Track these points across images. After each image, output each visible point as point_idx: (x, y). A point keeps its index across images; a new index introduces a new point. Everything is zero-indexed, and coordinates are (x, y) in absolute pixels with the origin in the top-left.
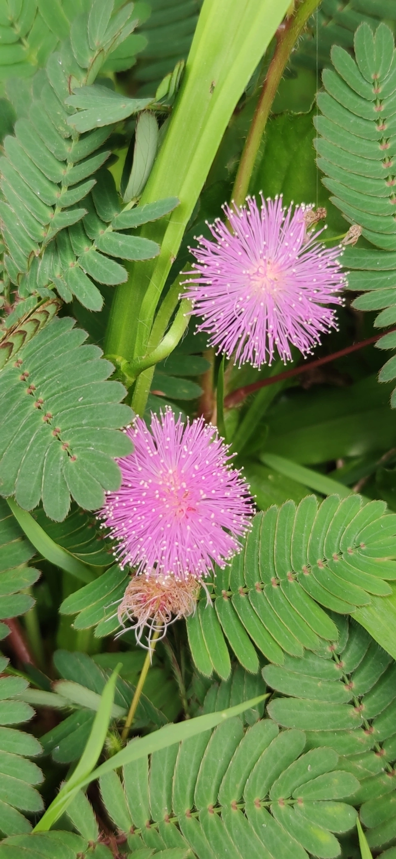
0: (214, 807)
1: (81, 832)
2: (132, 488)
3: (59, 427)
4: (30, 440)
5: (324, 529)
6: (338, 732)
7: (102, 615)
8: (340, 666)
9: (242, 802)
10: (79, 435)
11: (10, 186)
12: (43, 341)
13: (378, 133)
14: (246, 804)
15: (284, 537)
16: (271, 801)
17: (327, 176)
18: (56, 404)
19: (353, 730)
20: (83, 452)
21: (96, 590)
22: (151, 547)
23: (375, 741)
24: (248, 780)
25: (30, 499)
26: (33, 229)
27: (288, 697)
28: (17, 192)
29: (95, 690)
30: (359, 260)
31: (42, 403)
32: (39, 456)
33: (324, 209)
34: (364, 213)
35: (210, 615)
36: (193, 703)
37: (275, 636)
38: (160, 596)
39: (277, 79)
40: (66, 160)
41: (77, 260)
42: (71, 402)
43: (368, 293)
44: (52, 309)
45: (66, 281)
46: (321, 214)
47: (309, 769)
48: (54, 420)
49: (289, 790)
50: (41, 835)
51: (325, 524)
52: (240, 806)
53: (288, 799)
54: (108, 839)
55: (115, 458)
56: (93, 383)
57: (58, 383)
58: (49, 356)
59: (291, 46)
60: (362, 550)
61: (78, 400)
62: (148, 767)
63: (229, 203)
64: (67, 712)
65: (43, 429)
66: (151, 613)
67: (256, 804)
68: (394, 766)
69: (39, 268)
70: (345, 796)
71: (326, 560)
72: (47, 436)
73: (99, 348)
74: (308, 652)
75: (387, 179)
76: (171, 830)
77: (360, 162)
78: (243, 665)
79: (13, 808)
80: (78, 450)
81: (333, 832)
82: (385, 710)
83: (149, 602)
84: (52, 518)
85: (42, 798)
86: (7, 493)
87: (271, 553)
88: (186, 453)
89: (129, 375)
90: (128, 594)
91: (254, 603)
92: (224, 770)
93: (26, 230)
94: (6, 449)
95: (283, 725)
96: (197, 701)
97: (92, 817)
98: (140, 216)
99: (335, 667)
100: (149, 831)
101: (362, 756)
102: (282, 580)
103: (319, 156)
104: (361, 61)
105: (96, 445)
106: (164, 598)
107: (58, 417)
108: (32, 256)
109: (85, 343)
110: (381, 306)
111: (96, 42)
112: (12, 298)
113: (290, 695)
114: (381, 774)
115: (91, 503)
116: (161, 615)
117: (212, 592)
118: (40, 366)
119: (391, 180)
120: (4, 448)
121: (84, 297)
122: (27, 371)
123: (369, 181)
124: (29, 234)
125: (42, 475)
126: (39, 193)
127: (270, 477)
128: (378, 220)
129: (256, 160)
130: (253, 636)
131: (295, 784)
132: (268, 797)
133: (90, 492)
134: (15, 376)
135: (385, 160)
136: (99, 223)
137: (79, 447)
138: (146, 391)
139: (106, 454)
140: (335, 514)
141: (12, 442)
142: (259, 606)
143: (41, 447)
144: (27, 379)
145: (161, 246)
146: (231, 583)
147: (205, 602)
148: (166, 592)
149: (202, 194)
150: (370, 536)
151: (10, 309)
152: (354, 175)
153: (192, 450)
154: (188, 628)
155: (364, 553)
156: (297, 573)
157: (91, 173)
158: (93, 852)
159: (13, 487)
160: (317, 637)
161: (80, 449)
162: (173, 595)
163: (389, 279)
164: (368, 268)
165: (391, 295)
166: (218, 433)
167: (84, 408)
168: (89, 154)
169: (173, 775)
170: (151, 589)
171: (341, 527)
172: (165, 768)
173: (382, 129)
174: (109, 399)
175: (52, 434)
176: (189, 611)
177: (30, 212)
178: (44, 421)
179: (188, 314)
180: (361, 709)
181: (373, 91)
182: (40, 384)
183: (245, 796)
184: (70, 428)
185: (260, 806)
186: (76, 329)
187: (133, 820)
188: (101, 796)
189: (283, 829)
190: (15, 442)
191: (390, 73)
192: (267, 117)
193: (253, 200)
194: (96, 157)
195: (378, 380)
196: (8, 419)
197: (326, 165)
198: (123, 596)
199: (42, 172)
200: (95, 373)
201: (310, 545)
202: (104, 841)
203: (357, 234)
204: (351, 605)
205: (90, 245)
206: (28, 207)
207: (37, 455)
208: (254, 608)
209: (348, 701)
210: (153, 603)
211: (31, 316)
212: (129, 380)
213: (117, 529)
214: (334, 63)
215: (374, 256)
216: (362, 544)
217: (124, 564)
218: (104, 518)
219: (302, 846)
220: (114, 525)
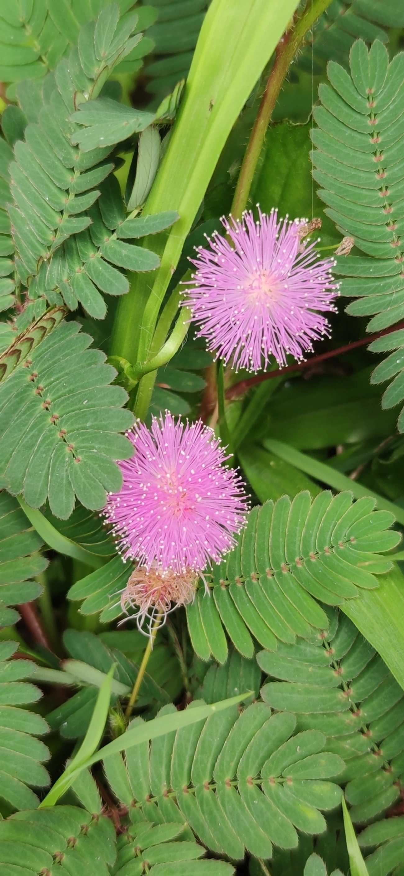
0: (209, 784)
1: (85, 806)
2: (132, 488)
3: (64, 429)
4: (37, 440)
5: (317, 523)
6: (328, 715)
7: (107, 601)
8: (330, 653)
9: (235, 779)
10: (83, 438)
11: (21, 192)
12: (51, 343)
13: (372, 145)
14: (239, 782)
15: (279, 530)
16: (262, 779)
17: (323, 188)
18: (62, 406)
19: (341, 712)
20: (87, 454)
21: (101, 578)
22: (150, 545)
23: (362, 723)
24: (241, 759)
25: (37, 497)
26: (42, 233)
27: (280, 681)
28: (27, 197)
29: (101, 669)
30: (352, 267)
31: (49, 404)
32: (46, 456)
33: (319, 219)
34: (358, 223)
35: (209, 603)
36: (194, 682)
37: (269, 624)
38: (160, 587)
39: (276, 90)
40: (73, 167)
41: (83, 266)
42: (76, 404)
43: (361, 299)
44: (58, 316)
45: (73, 286)
46: (317, 224)
47: (298, 750)
48: (60, 422)
49: (279, 770)
50: (47, 810)
51: (318, 518)
52: (233, 784)
53: (278, 777)
54: (111, 811)
55: (117, 460)
56: (97, 387)
57: (64, 386)
58: (56, 358)
59: (290, 59)
60: (352, 544)
61: (83, 403)
62: (149, 745)
63: (227, 216)
64: (75, 689)
65: (50, 431)
66: (152, 603)
67: (249, 782)
68: (380, 746)
69: (48, 272)
70: (332, 776)
71: (317, 553)
72: (53, 437)
73: (103, 353)
74: (300, 639)
75: (381, 189)
76: (170, 805)
77: (355, 173)
78: (239, 650)
79: (22, 783)
80: (82, 452)
81: (320, 809)
82: (372, 695)
83: (149, 592)
84: (58, 516)
85: (49, 773)
86: (16, 492)
87: (266, 544)
88: (184, 457)
89: (132, 378)
90: (131, 584)
91: (249, 592)
92: (220, 750)
93: (35, 234)
94: (15, 448)
95: (275, 708)
96: (197, 680)
97: (96, 792)
98: (143, 227)
99: (326, 654)
100: (149, 805)
101: (350, 737)
102: (276, 571)
103: (315, 168)
104: (356, 76)
105: (99, 448)
106: (164, 588)
107: (63, 419)
108: (41, 261)
109: (90, 347)
110: (374, 311)
111: (102, 53)
112: (23, 298)
113: (283, 679)
114: (368, 753)
115: (94, 503)
116: (161, 604)
117: (211, 581)
118: (48, 367)
119: (385, 190)
120: (13, 447)
121: (89, 305)
122: (36, 372)
123: (364, 192)
124: (38, 238)
125: (49, 475)
126: (47, 199)
127: (272, 463)
128: (372, 229)
129: (257, 166)
130: (248, 623)
131: (285, 763)
132: (260, 775)
133: (93, 493)
134: (24, 376)
135: (379, 171)
136: (104, 230)
137: (83, 449)
139: (108, 456)
140: (327, 509)
141: (20, 442)
142: (255, 595)
143: (47, 447)
144: (35, 379)
145: (161, 257)
146: (228, 573)
147: (203, 590)
148: (166, 583)
149: (206, 195)
150: (360, 531)
151: (21, 308)
152: (349, 186)
153: (188, 455)
154: (187, 614)
155: (354, 547)
156: (291, 565)
157: (96, 184)
158: (97, 824)
159: (21, 486)
160: (309, 625)
161: (84, 451)
162: (172, 586)
163: (382, 285)
164: (361, 275)
165: (383, 301)
167: (88, 411)
168: (94, 165)
169: (172, 753)
170: (151, 581)
171: (333, 522)
172: (165, 746)
173: (377, 142)
174: (112, 403)
175: (58, 436)
176: (188, 599)
177: (39, 217)
178: (50, 422)
179: (187, 322)
180: (349, 693)
181: (367, 105)
182: (48, 385)
183: (238, 774)
184: (75, 431)
185: (252, 783)
186: (81, 333)
187: (134, 795)
188: (104, 772)
189: (273, 806)
190: (24, 442)
191: (384, 88)
192: (267, 125)
193: (249, 214)
194: (101, 168)
195: (370, 382)
196: (17, 419)
197: (322, 176)
198: (126, 586)
199: (51, 178)
200: (99, 378)
201: (303, 539)
202: (107, 814)
203: (349, 246)
204: (340, 597)
205: (96, 252)
206: (37, 211)
207: (44, 455)
208: (250, 597)
209: (337, 686)
210: (153, 594)
211: (38, 323)
212: (133, 382)
213: (118, 526)
214: (330, 78)
215: (367, 265)
216: (352, 538)
217: (126, 558)
218: (107, 516)
219: (289, 822)
220: (115, 523)
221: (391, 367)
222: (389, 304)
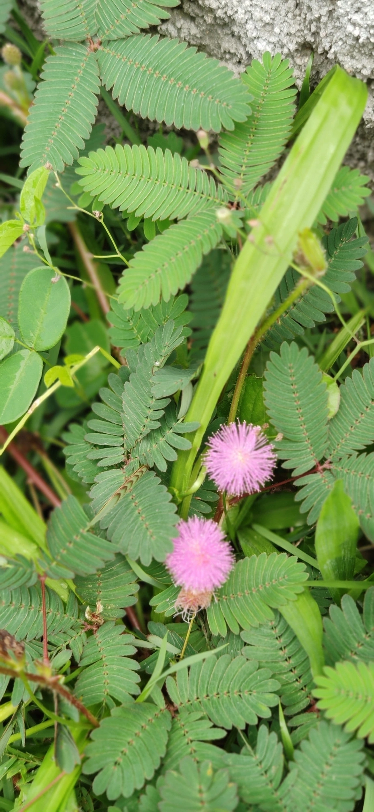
0: (216, 694)
1: (157, 704)
2: (179, 552)
3: (147, 523)
4: (135, 528)
5: (269, 568)
6: (275, 662)
7: (168, 606)
8: (275, 631)
9: (228, 692)
10: (156, 527)
11: (128, 407)
12: (141, 482)
13: (292, 389)
14: (230, 693)
15: (251, 572)
16: (241, 692)
17: (269, 409)
18: (146, 512)
19: (281, 661)
20: (158, 535)
21: (165, 595)
23: (291, 666)
24: (231, 682)
25: (134, 555)
26: (138, 427)
27: (252, 645)
28: (131, 410)
30: (284, 446)
31: (140, 511)
32: (138, 536)
33: (266, 425)
34: (286, 426)
35: (217, 607)
37: (246, 618)
38: (193, 599)
40: (152, 397)
41: (157, 444)
42: (153, 511)
43: (289, 460)
44: (144, 470)
45: (152, 454)
47: (258, 678)
48: (145, 520)
49: (249, 687)
50: (139, 704)
51: (270, 566)
52: (227, 694)
53: (249, 691)
54: (170, 708)
55: (171, 538)
56: (163, 503)
57: (148, 502)
58: (144, 488)
61: (156, 511)
62: (188, 675)
64: (153, 650)
65: (141, 524)
66: (189, 607)
69: (140, 446)
70: (274, 690)
71: (269, 583)
72: (142, 527)
73: (165, 486)
74: (261, 625)
75: (297, 409)
76: (197, 704)
77: (285, 402)
78: (232, 631)
79: (127, 692)
81: (268, 706)
82: (295, 653)
83: (188, 601)
84: (144, 565)
85: (139, 688)
86: (125, 553)
87: (245, 578)
89: (179, 498)
90: (179, 597)
91: (237, 602)
92: (221, 678)
93: (134, 427)
94: (124, 532)
95: (249, 658)
97: (162, 698)
98: (185, 428)
99: (273, 632)
100: (188, 705)
101: (285, 673)
102: (249, 592)
103: (265, 400)
104: (284, 358)
105: (163, 533)
106: (195, 599)
107: (147, 518)
108: (137, 441)
109: (160, 484)
110: (295, 466)
111: (166, 343)
112: (128, 458)
114: (294, 682)
115: (161, 559)
116: (194, 607)
117: (218, 596)
118: (140, 493)
119: (299, 410)
121: (159, 464)
122: (134, 495)
123: (289, 411)
124: (136, 429)
125: (140, 545)
126: (140, 411)
127: (256, 537)
128: (293, 428)
130: (237, 618)
131: (252, 684)
132: (240, 690)
133: (160, 554)
134: (128, 497)
135: (296, 401)
136: (167, 427)
139: (167, 536)
140: (274, 562)
142: (239, 603)
143: (139, 532)
145: (192, 443)
146: (226, 593)
147: (214, 601)
148: (195, 597)
150: (290, 573)
151: (127, 463)
152: (282, 408)
154: (207, 612)
155: (286, 580)
156: (257, 589)
157: (162, 407)
158: (162, 713)
159: (127, 550)
160: (265, 618)
161: (156, 534)
162: (199, 598)
163: (299, 454)
164: (289, 449)
165: (299, 461)
167: (158, 514)
169: (199, 680)
170: (188, 596)
171: (277, 568)
172: (196, 676)
173: (294, 388)
174: (169, 512)
175: (144, 526)
176: (207, 605)
177: (136, 419)
178: (141, 520)
179: (205, 472)
180: (285, 652)
181: (289, 371)
182: (140, 501)
183: (230, 690)
184: (152, 524)
185: (236, 694)
186: (155, 477)
187: (181, 700)
188: (166, 688)
189: (246, 705)
190: (128, 529)
191: (297, 363)
192: (245, 376)
196: (125, 518)
197: (268, 404)
198: (177, 598)
199: (142, 400)
200: (164, 499)
201: (262, 576)
202: (168, 709)
203: (281, 437)
204: (279, 604)
205: (163, 438)
206: (135, 416)
208: (237, 604)
209: (279, 648)
210: (190, 602)
211: (136, 473)
212: (180, 500)
214: (271, 359)
215: (291, 444)
216: (285, 576)
217: (177, 585)
219: (254, 712)
221: (304, 493)
222: (303, 462)
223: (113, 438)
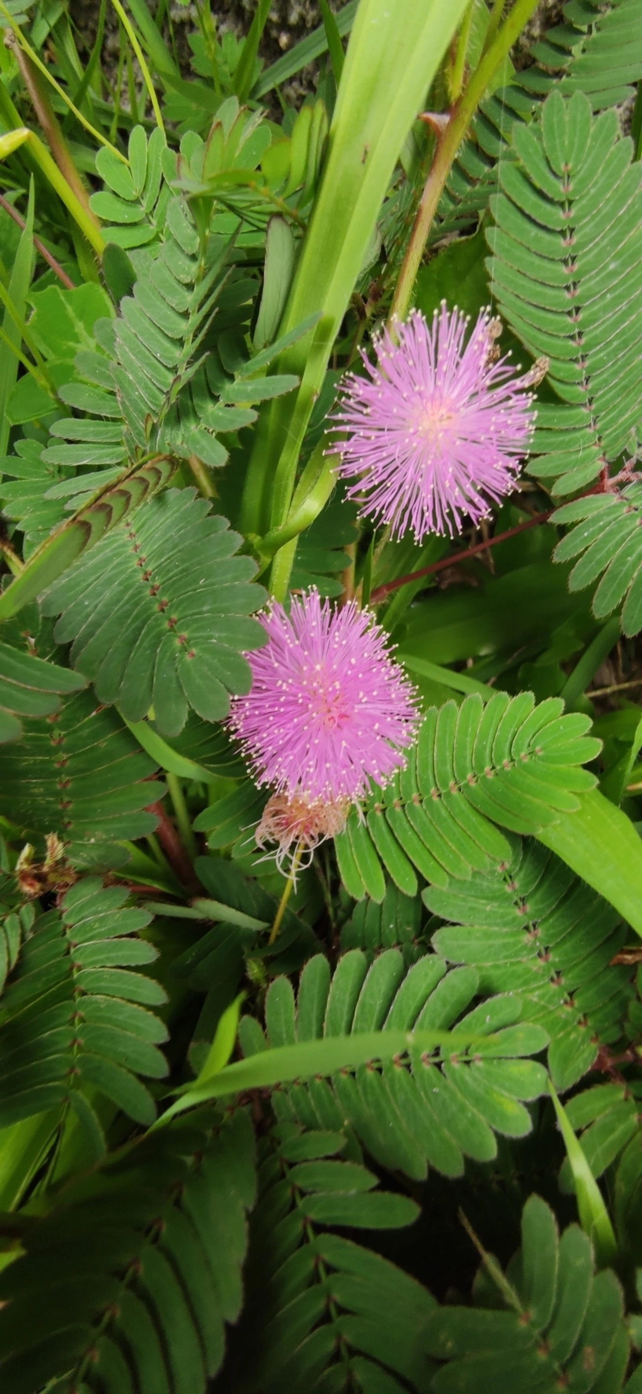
0: (373, 1061)
2: (267, 690)
3: (174, 616)
4: (140, 633)
5: (491, 731)
8: (513, 888)
9: (407, 1058)
10: (198, 625)
11: (127, 350)
13: (562, 250)
14: (411, 1060)
16: (442, 1057)
18: (172, 589)
19: (527, 958)
20: (203, 646)
22: (293, 767)
23: (552, 969)
25: (140, 708)
26: (152, 397)
27: (454, 924)
28: (136, 356)
31: (157, 589)
32: (150, 653)
35: (362, 833)
37: (436, 855)
38: (305, 818)
40: (189, 311)
41: (200, 422)
42: (190, 585)
43: (544, 456)
44: (164, 468)
47: (487, 1021)
48: (169, 608)
49: (463, 1046)
51: (493, 726)
52: (404, 1064)
53: (462, 1055)
55: (244, 653)
56: (217, 560)
57: (177, 565)
58: (169, 537)
59: (453, 150)
60: (537, 756)
61: (198, 583)
62: (295, 1009)
65: (156, 620)
66: (295, 837)
67: (424, 1060)
68: (573, 996)
69: (158, 435)
70: (532, 1051)
71: (494, 768)
72: (160, 628)
73: (225, 518)
78: (399, 887)
80: (195, 645)
81: (521, 1099)
83: (291, 825)
87: (430, 761)
89: (263, 554)
90: (267, 816)
91: (411, 817)
95: (451, 961)
99: (507, 889)
102: (444, 791)
103: (492, 280)
104: (549, 144)
105: (220, 637)
106: (309, 820)
107: (174, 604)
108: (150, 422)
109: (209, 514)
110: (558, 472)
113: (456, 922)
114: (559, 1006)
115: (214, 711)
116: (307, 838)
117: (366, 806)
118: (159, 547)
122: (144, 555)
123: (550, 315)
125: (153, 677)
126: (158, 355)
128: (559, 364)
130: (411, 855)
132: (438, 1051)
133: (212, 698)
134: (130, 562)
136: (226, 380)
137: (198, 640)
138: (285, 582)
139: (233, 648)
140: (504, 715)
141: (119, 638)
142: (418, 820)
143: (153, 641)
144: (143, 564)
145: (301, 380)
146: (385, 795)
147: (356, 817)
148: (312, 813)
150: (547, 740)
152: (533, 307)
154: (337, 847)
155: (542, 759)
156: (461, 784)
159: (119, 692)
160: (487, 857)
161: (199, 642)
162: (320, 816)
163: (566, 440)
165: (568, 459)
166: (375, 619)
167: (206, 591)
169: (324, 1020)
170: (294, 811)
171: (512, 730)
172: (315, 1007)
173: (570, 244)
174: (235, 579)
175: (166, 625)
176: (338, 830)
177: (150, 379)
178: (158, 610)
179: (335, 470)
180: (536, 935)
181: (561, 188)
182: (157, 567)
184: (187, 617)
185: (428, 1062)
186: (198, 500)
189: (459, 1095)
191: (585, 160)
195: (553, 559)
197: (500, 291)
198: (261, 818)
199: (162, 329)
200: (220, 549)
201: (475, 751)
203: (539, 373)
206: (147, 372)
207: (148, 652)
208: (412, 823)
209: (521, 927)
210: (296, 826)
211: (136, 473)
212: (264, 560)
213: (249, 743)
215: (550, 413)
216: (538, 748)
217: (261, 783)
218: (232, 729)
219: (485, 1121)
220: (245, 738)
221: (578, 541)
222: (575, 463)
223: (103, 448)
